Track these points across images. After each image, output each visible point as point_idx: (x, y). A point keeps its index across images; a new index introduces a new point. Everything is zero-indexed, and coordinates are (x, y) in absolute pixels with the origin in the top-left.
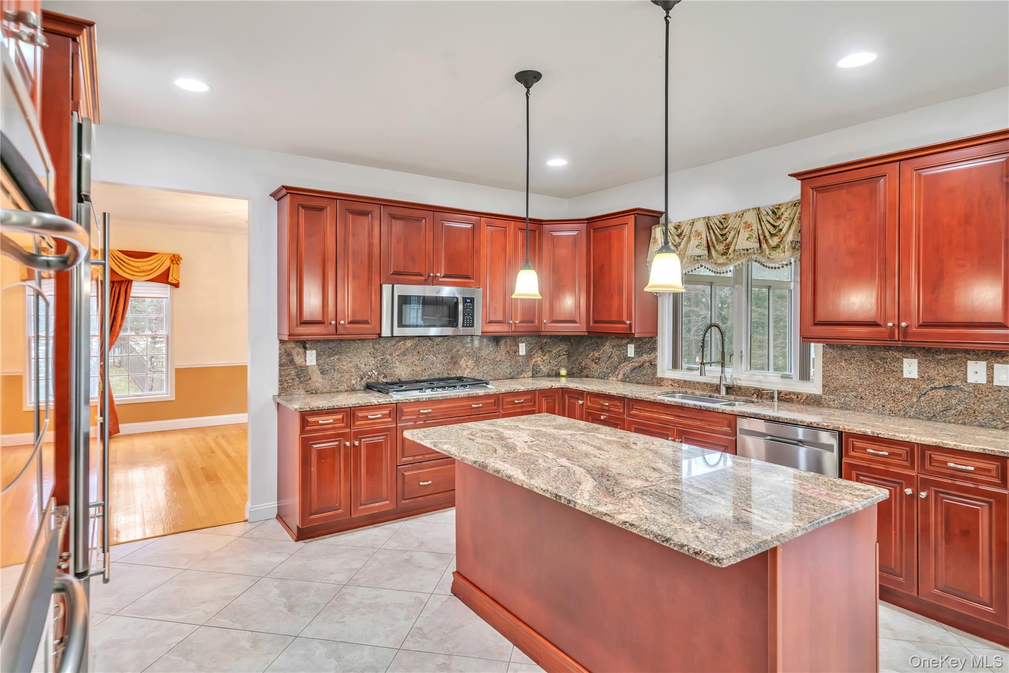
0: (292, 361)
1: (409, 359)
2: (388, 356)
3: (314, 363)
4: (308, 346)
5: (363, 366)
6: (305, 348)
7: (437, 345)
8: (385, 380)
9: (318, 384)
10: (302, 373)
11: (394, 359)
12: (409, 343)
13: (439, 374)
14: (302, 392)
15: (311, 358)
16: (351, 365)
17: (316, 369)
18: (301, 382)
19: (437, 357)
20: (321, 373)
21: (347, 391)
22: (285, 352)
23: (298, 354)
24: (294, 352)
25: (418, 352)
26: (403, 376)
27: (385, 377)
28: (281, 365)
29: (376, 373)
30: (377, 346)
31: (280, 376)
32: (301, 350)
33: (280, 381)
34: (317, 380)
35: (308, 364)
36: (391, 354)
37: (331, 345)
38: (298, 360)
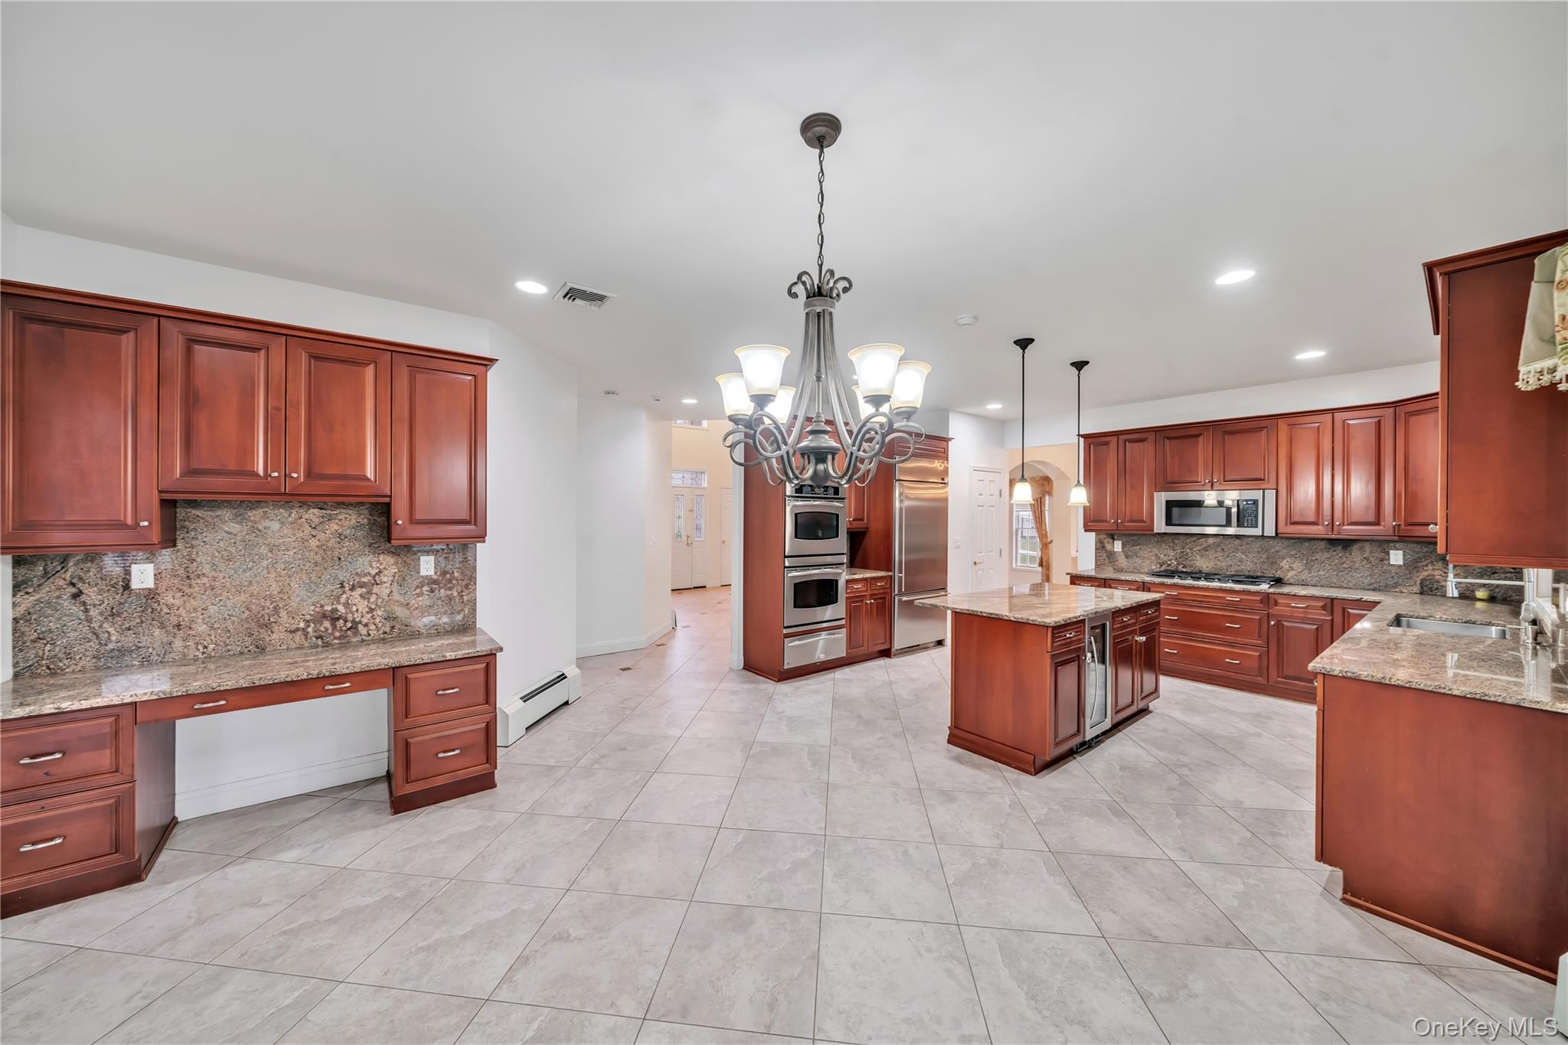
0: (1104, 547)
1: (1212, 554)
2: (1188, 550)
3: (1120, 550)
4: (1115, 537)
5: (1162, 556)
6: (1114, 539)
7: (1247, 544)
8: (1184, 570)
9: (1123, 565)
10: (1111, 555)
11: (1194, 553)
12: (1211, 541)
13: (1249, 571)
14: (1111, 569)
15: (1118, 546)
16: (1151, 554)
17: (1122, 554)
18: (1110, 562)
19: (1246, 556)
20: (1126, 557)
21: (1147, 573)
22: (1099, 540)
23: (1108, 543)
24: (1105, 541)
25: (1223, 549)
26: (1205, 568)
27: (1184, 567)
28: (1096, 549)
29: (1175, 563)
30: (1176, 541)
31: (1096, 556)
32: (1111, 540)
33: (1096, 560)
34: (1122, 561)
35: (1115, 550)
36: (1191, 549)
37: (1134, 538)
38: (1108, 547)
